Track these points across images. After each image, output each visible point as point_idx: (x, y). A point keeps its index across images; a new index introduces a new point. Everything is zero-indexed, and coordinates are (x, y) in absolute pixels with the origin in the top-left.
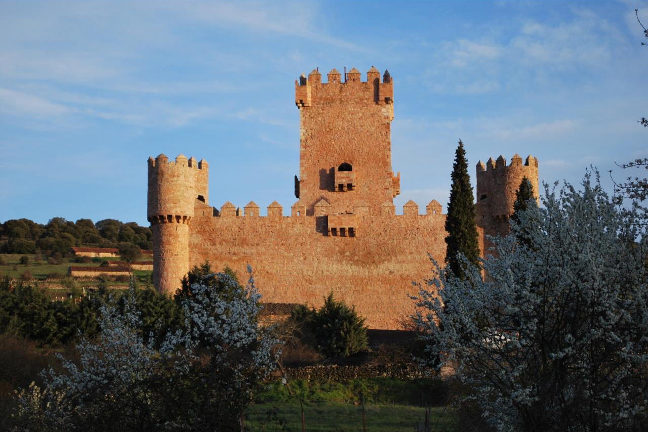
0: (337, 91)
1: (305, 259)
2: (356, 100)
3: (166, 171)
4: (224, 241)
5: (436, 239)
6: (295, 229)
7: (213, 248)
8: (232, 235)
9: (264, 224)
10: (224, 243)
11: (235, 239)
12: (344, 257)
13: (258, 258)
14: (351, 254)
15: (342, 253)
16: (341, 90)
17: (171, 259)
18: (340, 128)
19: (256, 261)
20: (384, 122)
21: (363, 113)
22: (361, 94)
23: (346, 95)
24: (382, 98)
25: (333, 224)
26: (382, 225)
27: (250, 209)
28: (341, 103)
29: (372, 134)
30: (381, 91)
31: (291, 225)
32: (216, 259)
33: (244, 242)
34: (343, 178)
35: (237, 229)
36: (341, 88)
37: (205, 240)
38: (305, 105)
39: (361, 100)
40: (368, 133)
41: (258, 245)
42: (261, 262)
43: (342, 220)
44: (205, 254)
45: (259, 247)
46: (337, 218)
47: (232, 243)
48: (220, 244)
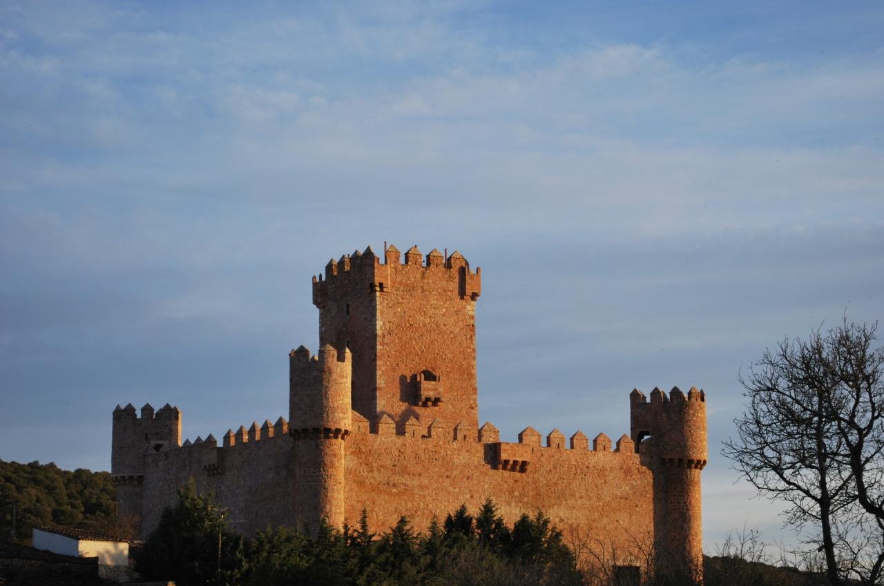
0: (418, 276)
1: (472, 497)
2: (439, 290)
3: (335, 368)
4: (382, 466)
5: (605, 481)
6: (461, 458)
7: (370, 475)
8: (391, 460)
9: (428, 448)
10: (382, 469)
11: (394, 466)
12: (513, 497)
13: (421, 493)
14: (520, 494)
15: (511, 492)
16: (423, 277)
17: (335, 487)
18: (421, 325)
19: (418, 496)
20: (468, 324)
21: (447, 309)
22: (444, 283)
23: (428, 283)
24: (469, 292)
25: (506, 455)
26: (552, 460)
27: (411, 427)
28: (422, 292)
29: (456, 337)
30: (469, 284)
31: (456, 452)
32: (373, 491)
33: (404, 471)
34: (430, 390)
35: (397, 453)
36: (423, 273)
37: (361, 464)
38: (385, 290)
39: (445, 291)
40: (452, 335)
41: (420, 475)
42: (424, 498)
43: (515, 450)
44: (361, 484)
45: (422, 479)
46: (510, 448)
47: (392, 470)
48: (379, 470)
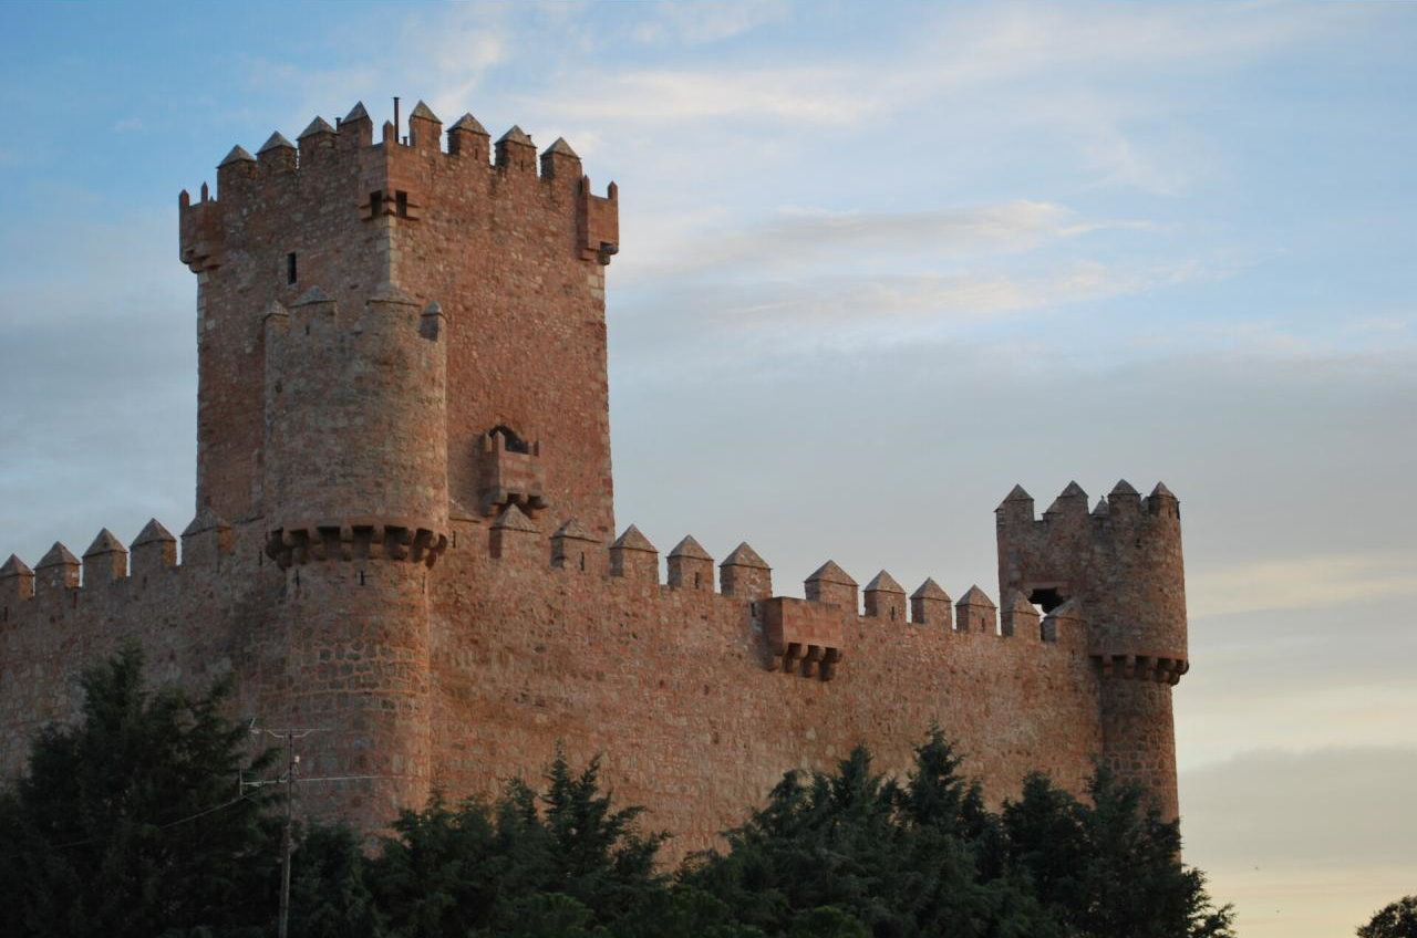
0: (483, 187)
1: (716, 741)
2: (529, 229)
4: (510, 649)
5: (987, 709)
6: (690, 633)
7: (482, 672)
8: (532, 632)
9: (616, 605)
10: (511, 657)
11: (540, 649)
12: (803, 744)
13: (602, 727)
14: (819, 737)
15: (800, 730)
16: (493, 193)
18: (490, 311)
19: (595, 735)
20: (591, 319)
21: (544, 276)
22: (540, 213)
23: (505, 209)
24: (594, 241)
25: (794, 631)
26: (882, 649)
27: (577, 542)
28: (492, 230)
29: (566, 349)
30: (593, 220)
31: (680, 619)
32: (492, 717)
33: (563, 665)
35: (544, 614)
36: (494, 183)
37: (460, 640)
38: (411, 212)
39: (542, 233)
40: (557, 344)
41: (600, 677)
42: (610, 740)
43: (811, 620)
44: (461, 696)
45: (602, 686)
46: (801, 613)
47: (534, 662)
48: (503, 662)
